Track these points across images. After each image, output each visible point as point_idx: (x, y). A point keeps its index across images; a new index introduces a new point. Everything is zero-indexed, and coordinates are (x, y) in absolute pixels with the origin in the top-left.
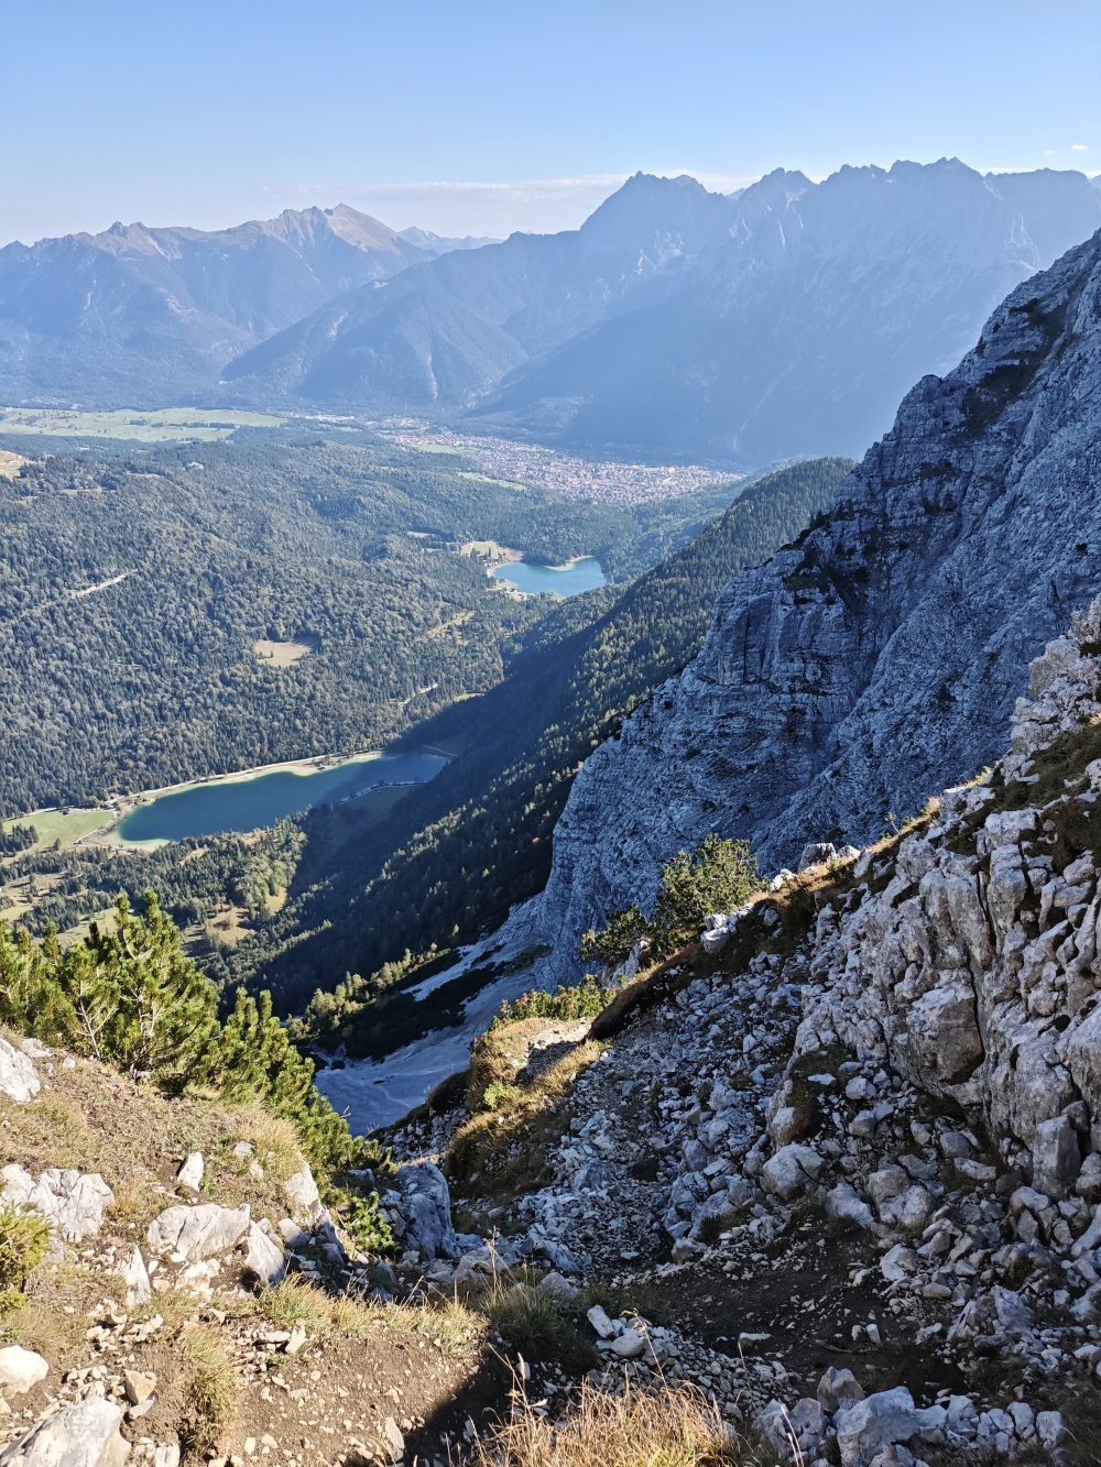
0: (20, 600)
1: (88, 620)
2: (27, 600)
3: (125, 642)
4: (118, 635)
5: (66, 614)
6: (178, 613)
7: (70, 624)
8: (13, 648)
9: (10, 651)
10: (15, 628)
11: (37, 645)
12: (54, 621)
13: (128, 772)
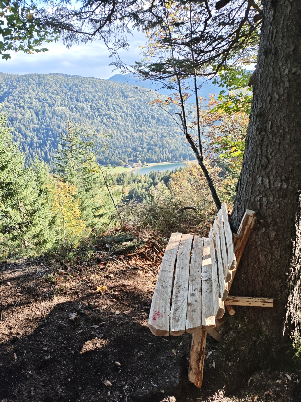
0: (94, 97)
1: (121, 108)
2: (97, 98)
3: (135, 118)
4: (133, 115)
5: (112, 104)
6: (158, 111)
7: (114, 108)
8: (89, 112)
9: (88, 112)
10: (91, 106)
11: (99, 112)
12: (107, 105)
13: (138, 153)
